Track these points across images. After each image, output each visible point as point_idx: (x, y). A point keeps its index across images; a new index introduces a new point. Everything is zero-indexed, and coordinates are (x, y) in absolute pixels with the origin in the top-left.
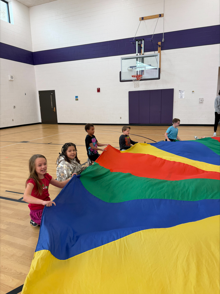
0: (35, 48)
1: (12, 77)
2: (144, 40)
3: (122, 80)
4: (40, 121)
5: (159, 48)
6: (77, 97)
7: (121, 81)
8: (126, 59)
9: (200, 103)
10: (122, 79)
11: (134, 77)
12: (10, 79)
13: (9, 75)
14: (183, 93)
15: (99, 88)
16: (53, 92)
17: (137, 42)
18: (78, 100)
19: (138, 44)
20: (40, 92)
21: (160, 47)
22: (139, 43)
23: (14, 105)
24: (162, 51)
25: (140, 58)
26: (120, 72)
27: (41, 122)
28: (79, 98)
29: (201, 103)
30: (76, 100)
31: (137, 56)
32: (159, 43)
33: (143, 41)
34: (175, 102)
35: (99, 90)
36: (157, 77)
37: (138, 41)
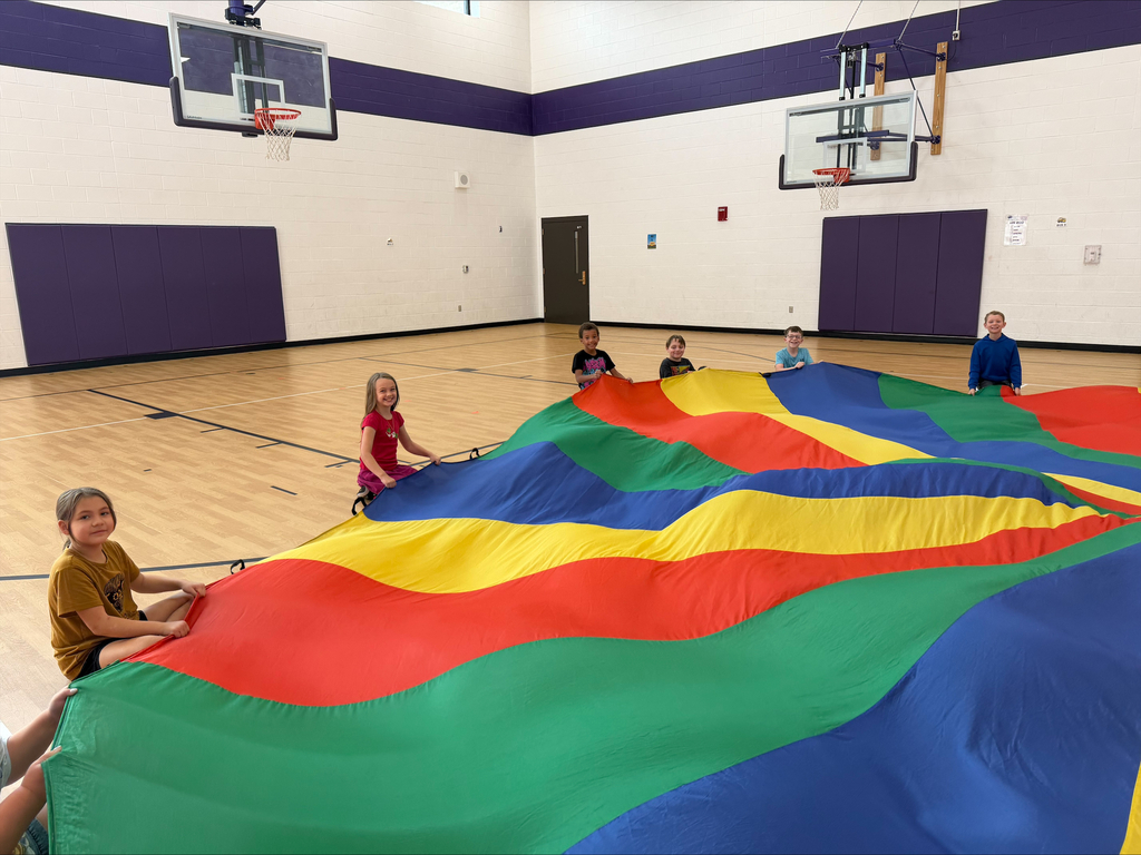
0: (540, 80)
1: (464, 179)
2: (867, 46)
3: (785, 183)
4: (541, 314)
5: (940, 66)
6: (652, 237)
7: (783, 186)
8: (803, 113)
9: (1085, 263)
10: (788, 179)
11: (827, 173)
12: (458, 184)
13: (456, 174)
14: (1022, 228)
15: (726, 208)
16: (584, 220)
17: (844, 54)
18: (654, 247)
19: (848, 63)
20: (546, 222)
21: (943, 59)
22: (851, 58)
23: (466, 264)
24: (950, 75)
25: (850, 108)
26: (782, 158)
27: (543, 317)
28: (658, 242)
29: (1091, 263)
30: (649, 247)
31: (843, 104)
32: (942, 47)
33: (864, 51)
34: (990, 258)
35: (723, 215)
36: (905, 172)
37: (847, 51)
